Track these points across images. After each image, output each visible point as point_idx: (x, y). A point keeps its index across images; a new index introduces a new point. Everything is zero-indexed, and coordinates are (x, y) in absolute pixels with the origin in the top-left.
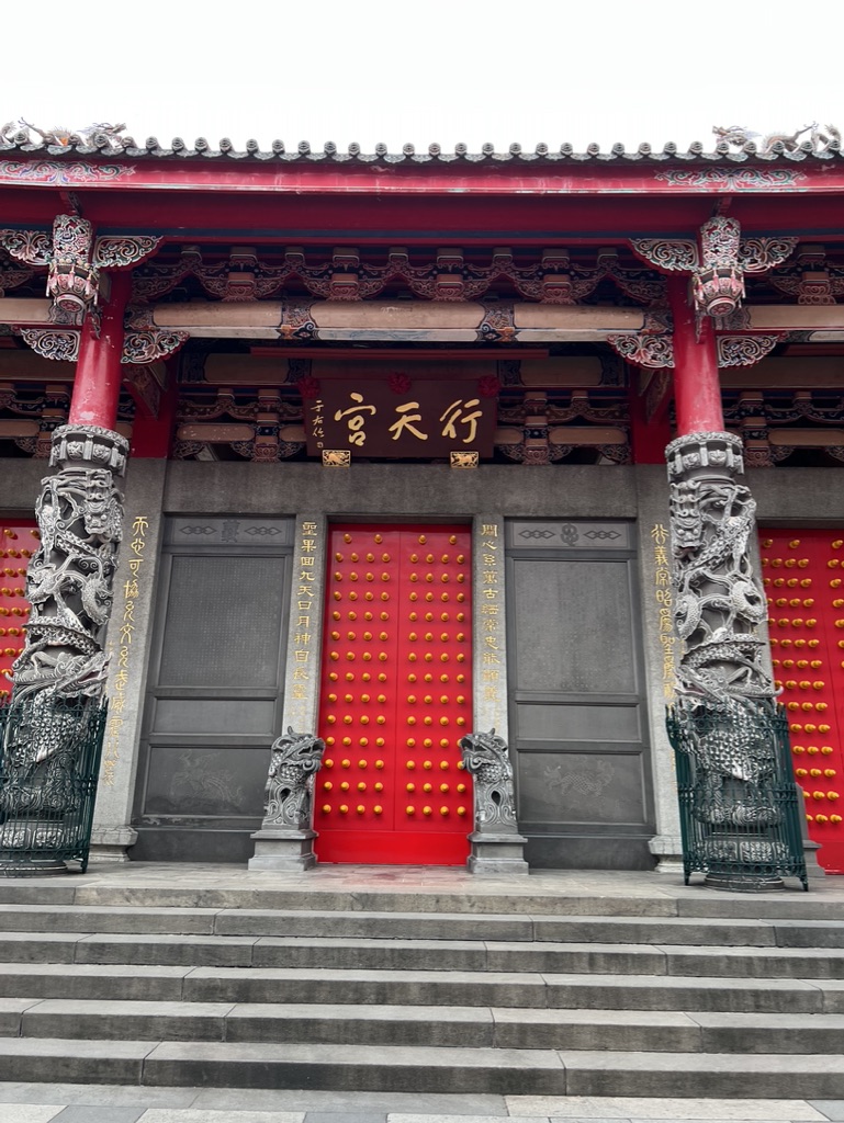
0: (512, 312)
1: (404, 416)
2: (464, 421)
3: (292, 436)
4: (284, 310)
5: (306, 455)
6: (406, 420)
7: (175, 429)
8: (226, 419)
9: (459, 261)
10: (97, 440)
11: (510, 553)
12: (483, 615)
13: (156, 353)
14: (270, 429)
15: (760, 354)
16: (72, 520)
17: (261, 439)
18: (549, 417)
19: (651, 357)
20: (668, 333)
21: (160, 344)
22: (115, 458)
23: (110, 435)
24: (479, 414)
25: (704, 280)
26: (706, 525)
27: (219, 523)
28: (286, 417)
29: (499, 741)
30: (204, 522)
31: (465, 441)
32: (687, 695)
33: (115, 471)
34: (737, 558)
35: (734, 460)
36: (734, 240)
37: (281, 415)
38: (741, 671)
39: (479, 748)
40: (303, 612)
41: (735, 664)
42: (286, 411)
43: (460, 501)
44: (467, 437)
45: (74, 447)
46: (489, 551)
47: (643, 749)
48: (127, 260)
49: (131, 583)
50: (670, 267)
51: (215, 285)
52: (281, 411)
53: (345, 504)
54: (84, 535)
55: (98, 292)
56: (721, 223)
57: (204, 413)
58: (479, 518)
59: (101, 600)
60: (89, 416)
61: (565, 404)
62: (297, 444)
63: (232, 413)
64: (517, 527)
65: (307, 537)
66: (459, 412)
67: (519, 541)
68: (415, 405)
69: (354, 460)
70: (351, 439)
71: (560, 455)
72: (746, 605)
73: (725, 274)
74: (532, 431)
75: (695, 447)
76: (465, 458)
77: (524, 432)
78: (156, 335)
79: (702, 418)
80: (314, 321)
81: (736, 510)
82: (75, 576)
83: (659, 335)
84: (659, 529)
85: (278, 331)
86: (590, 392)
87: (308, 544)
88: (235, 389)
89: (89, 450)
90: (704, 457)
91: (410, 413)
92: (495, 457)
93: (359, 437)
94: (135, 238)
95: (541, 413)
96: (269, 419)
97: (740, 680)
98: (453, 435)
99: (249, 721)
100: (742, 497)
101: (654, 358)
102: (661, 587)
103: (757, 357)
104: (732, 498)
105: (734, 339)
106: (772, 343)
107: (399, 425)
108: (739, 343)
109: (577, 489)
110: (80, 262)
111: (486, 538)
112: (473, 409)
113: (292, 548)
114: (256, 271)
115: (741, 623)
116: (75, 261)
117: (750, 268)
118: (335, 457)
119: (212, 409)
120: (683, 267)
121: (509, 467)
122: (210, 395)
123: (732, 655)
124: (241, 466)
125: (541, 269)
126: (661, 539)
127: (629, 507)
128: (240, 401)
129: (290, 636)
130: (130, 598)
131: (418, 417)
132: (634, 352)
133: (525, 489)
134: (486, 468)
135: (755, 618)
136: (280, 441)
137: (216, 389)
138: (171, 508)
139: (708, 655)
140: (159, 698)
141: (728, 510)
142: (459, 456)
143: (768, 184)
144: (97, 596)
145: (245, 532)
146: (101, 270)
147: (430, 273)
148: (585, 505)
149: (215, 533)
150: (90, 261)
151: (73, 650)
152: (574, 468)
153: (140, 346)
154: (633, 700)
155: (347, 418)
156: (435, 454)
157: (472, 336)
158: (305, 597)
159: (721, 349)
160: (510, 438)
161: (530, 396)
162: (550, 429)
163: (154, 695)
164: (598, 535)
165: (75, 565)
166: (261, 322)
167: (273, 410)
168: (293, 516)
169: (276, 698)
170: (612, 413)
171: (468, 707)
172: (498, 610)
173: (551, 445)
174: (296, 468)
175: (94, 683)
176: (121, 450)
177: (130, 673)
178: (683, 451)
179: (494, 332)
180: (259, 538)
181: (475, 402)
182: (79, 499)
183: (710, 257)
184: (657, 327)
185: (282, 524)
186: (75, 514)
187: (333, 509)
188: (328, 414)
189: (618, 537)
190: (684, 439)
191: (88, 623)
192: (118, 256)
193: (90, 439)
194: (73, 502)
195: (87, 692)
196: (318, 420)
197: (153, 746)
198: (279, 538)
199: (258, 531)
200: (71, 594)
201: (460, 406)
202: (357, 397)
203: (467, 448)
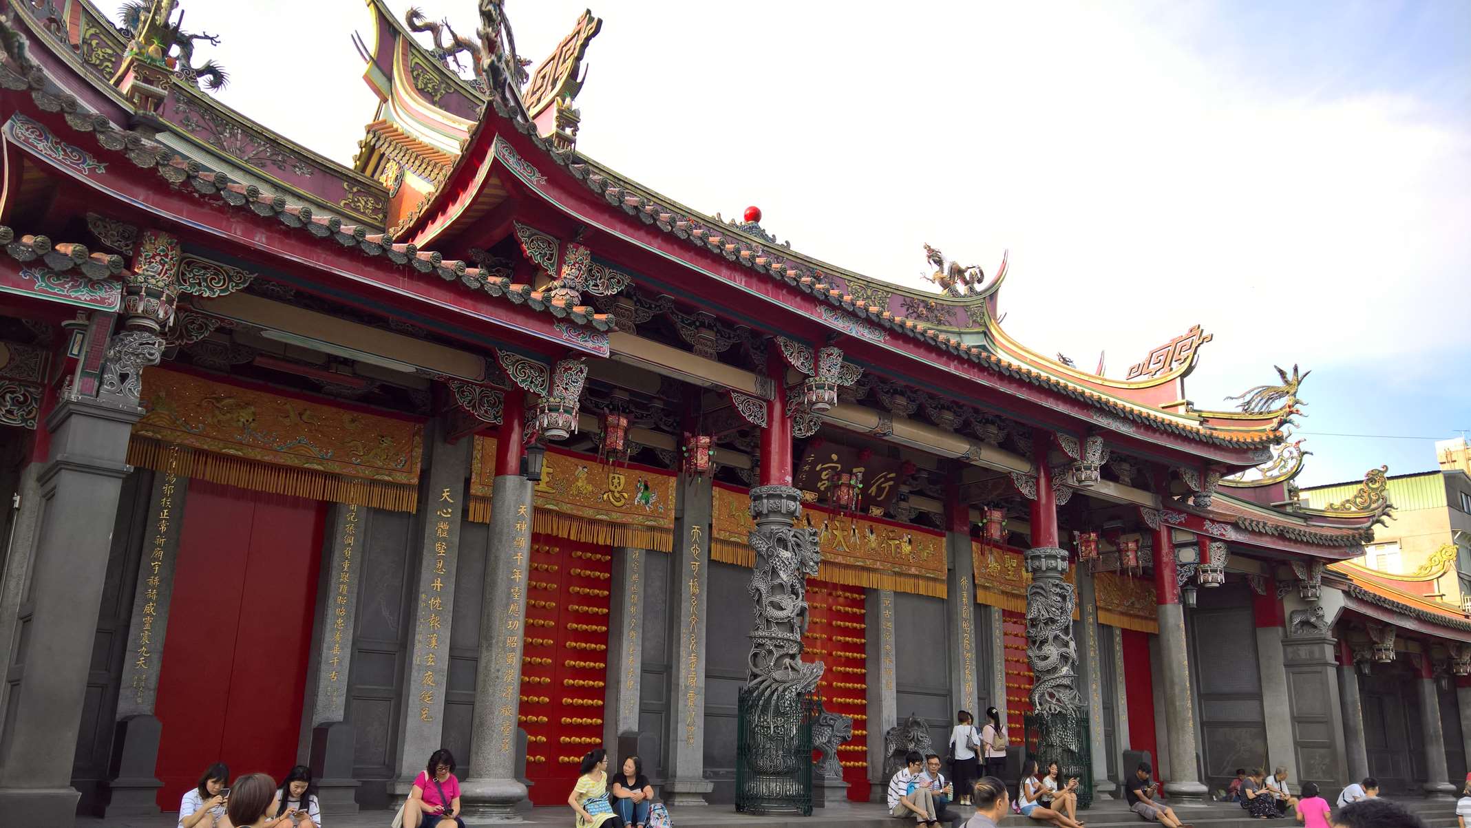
2: (883, 486)
8: (733, 447)
12: (884, 629)
13: (808, 431)
18: (909, 486)
19: (1028, 492)
20: (1035, 478)
21: (809, 425)
24: (891, 483)
36: (1100, 447)
44: (881, 497)
49: (693, 581)
50: (1070, 453)
66: (883, 479)
68: (862, 469)
69: (819, 501)
70: (821, 485)
71: (914, 516)
74: (901, 495)
75: (1049, 555)
76: (876, 512)
77: (897, 494)
80: (893, 430)
83: (1032, 477)
84: (965, 579)
85: (870, 431)
93: (825, 484)
95: (904, 482)
98: (873, 494)
105: (1060, 488)
108: (1060, 490)
112: (891, 479)
130: (694, 594)
142: (874, 510)
147: (937, 406)
153: (799, 424)
154: (946, 693)
155: (822, 470)
162: (910, 496)
172: (891, 627)
177: (698, 657)
178: (1044, 556)
179: (968, 458)
181: (892, 475)
183: (1089, 453)
188: (814, 464)
196: (806, 468)
201: (885, 476)
202: (834, 457)
203: (878, 505)
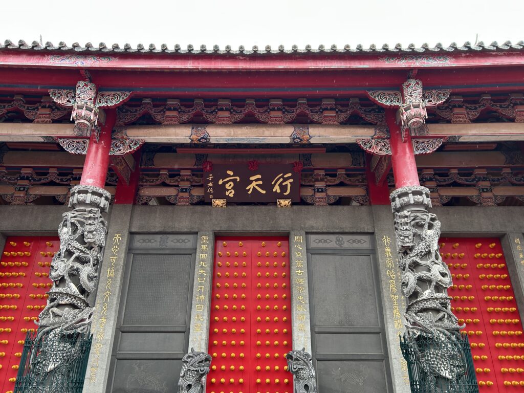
0: (308, 128)
1: (254, 182)
2: (284, 184)
3: (197, 193)
4: (193, 128)
5: (204, 202)
6: (255, 184)
7: (137, 190)
8: (164, 184)
9: (281, 105)
10: (94, 193)
11: (310, 251)
12: (296, 284)
13: (127, 150)
14: (186, 189)
15: (435, 148)
16: (77, 236)
17: (181, 194)
18: (326, 182)
19: (379, 149)
20: (387, 138)
21: (129, 146)
22: (103, 202)
23: (101, 191)
24: (291, 180)
25: (406, 110)
26: (415, 235)
27: (158, 237)
28: (194, 184)
29: (307, 355)
30: (151, 237)
31: (285, 194)
32: (412, 328)
33: (102, 210)
34: (433, 251)
35: (427, 201)
36: (420, 90)
37: (191, 182)
38: (441, 315)
39: (296, 360)
40: (201, 284)
41: (437, 311)
42: (194, 180)
43: (283, 225)
44: (286, 192)
45: (81, 197)
46: (298, 250)
47: (385, 358)
48: (113, 103)
49: (111, 269)
50: (388, 104)
51: (159, 117)
52: (192, 180)
53: (223, 226)
54: (83, 243)
55: (98, 119)
56: (413, 82)
57: (152, 182)
58: (292, 233)
59: (90, 278)
60: (90, 181)
61: (334, 176)
62: (199, 196)
63: (167, 182)
64: (312, 237)
65: (204, 244)
66: (281, 180)
67: (313, 245)
68: (259, 176)
69: (228, 204)
70: (227, 193)
71: (333, 201)
72: (440, 277)
73: (417, 106)
74: (318, 189)
75: (406, 194)
76: (285, 202)
77: (314, 189)
78: (127, 141)
79: (408, 179)
80: (208, 133)
81: (430, 227)
82: (77, 265)
83: (383, 139)
84: (386, 238)
85: (190, 139)
86: (346, 169)
87: (204, 247)
88: (169, 170)
89: (89, 198)
90: (411, 199)
91: (256, 180)
92: (300, 202)
93: (231, 192)
94: (118, 92)
95: (322, 180)
96: (186, 185)
97: (440, 320)
98: (279, 191)
99: (171, 345)
100: (433, 220)
101: (381, 150)
102: (389, 269)
103: (433, 149)
104: (428, 220)
105: (421, 140)
106: (440, 143)
107: (251, 187)
108: (423, 142)
109: (343, 217)
110: (89, 104)
111: (297, 243)
112: (289, 178)
113: (196, 249)
114: (180, 110)
115: (438, 288)
116: (86, 103)
117: (428, 104)
118: (219, 202)
119: (157, 180)
120: (394, 104)
121: (307, 207)
122: (156, 173)
123: (435, 306)
124: (170, 208)
125: (321, 108)
126: (387, 243)
127: (370, 227)
128: (171, 176)
129: (193, 297)
130: (110, 277)
131: (261, 182)
132: (370, 147)
133: (316, 218)
134: (295, 207)
135: (445, 284)
136: (191, 195)
137: (159, 170)
138: (133, 230)
139: (421, 306)
140: (123, 332)
141: (426, 227)
142: (282, 201)
143: (436, 62)
144: (88, 276)
145: (171, 242)
146: (100, 108)
147: (266, 111)
148: (347, 226)
149: (155, 242)
150: (94, 103)
151: (73, 306)
152: (340, 207)
153: (119, 147)
154: (378, 330)
155: (225, 183)
156: (270, 200)
157: (287, 140)
158: (202, 275)
159: (414, 145)
160: (307, 192)
161: (316, 172)
162: (327, 188)
163: (121, 331)
164: (354, 241)
165: (78, 259)
166: (181, 135)
167: (188, 180)
168: (197, 233)
169: (186, 332)
170: (358, 180)
171: (289, 335)
172: (304, 281)
173: (328, 196)
174: (199, 208)
175: (83, 325)
176: (106, 198)
177: (107, 319)
178: (400, 196)
179: (299, 138)
180: (178, 245)
181: (290, 175)
182: (82, 224)
183: (408, 99)
184: (382, 135)
185: (191, 237)
186: (79, 232)
187: (217, 229)
188: (215, 181)
189: (364, 243)
190: (400, 190)
191: (83, 291)
192: (108, 101)
193: (90, 193)
194: (79, 226)
195: (79, 330)
196: (210, 184)
197: (118, 359)
198: (189, 245)
199: (178, 241)
200: (74, 275)
201: (282, 177)
202: (230, 173)
203: (286, 198)
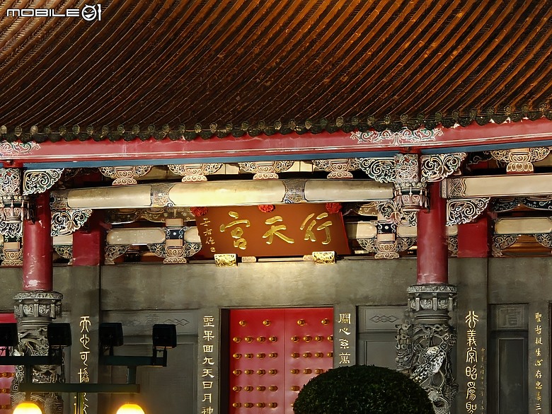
0: (303, 191)
1: (273, 227)
2: (319, 229)
3: (193, 236)
4: (152, 195)
6: (275, 229)
11: (361, 337)
13: (72, 227)
14: (177, 232)
15: (476, 214)
17: (171, 242)
21: (74, 220)
22: (53, 310)
24: (329, 223)
27: (143, 317)
30: (132, 316)
40: (207, 391)
43: (323, 293)
45: (27, 309)
46: (345, 337)
48: (43, 188)
49: (83, 371)
51: (108, 170)
52: (185, 214)
53: (234, 299)
58: (337, 308)
60: (34, 283)
62: (197, 244)
63: (147, 218)
65: (208, 329)
66: (314, 223)
67: (370, 326)
70: (236, 245)
71: (404, 248)
74: (383, 226)
76: (325, 257)
77: (377, 227)
78: (71, 213)
80: (172, 202)
87: (208, 335)
89: (36, 310)
90: (418, 304)
91: (277, 224)
93: (242, 243)
94: (47, 171)
100: (438, 333)
103: (473, 216)
105: (459, 202)
106: (485, 205)
107: (270, 234)
108: (462, 205)
110: (16, 197)
111: (342, 326)
112: (324, 220)
113: (197, 337)
116: (12, 197)
117: (431, 179)
118: (225, 259)
120: (388, 180)
126: (472, 324)
129: (198, 409)
131: (284, 227)
134: (340, 263)
136: (184, 242)
138: (106, 308)
146: (29, 197)
150: (22, 192)
153: (62, 223)
158: (208, 378)
159: (448, 211)
160: (365, 233)
167: (179, 215)
173: (398, 238)
181: (322, 216)
183: (398, 179)
187: (225, 305)
188: (214, 227)
192: (38, 186)
196: (208, 232)
201: (314, 218)
202: (234, 215)
